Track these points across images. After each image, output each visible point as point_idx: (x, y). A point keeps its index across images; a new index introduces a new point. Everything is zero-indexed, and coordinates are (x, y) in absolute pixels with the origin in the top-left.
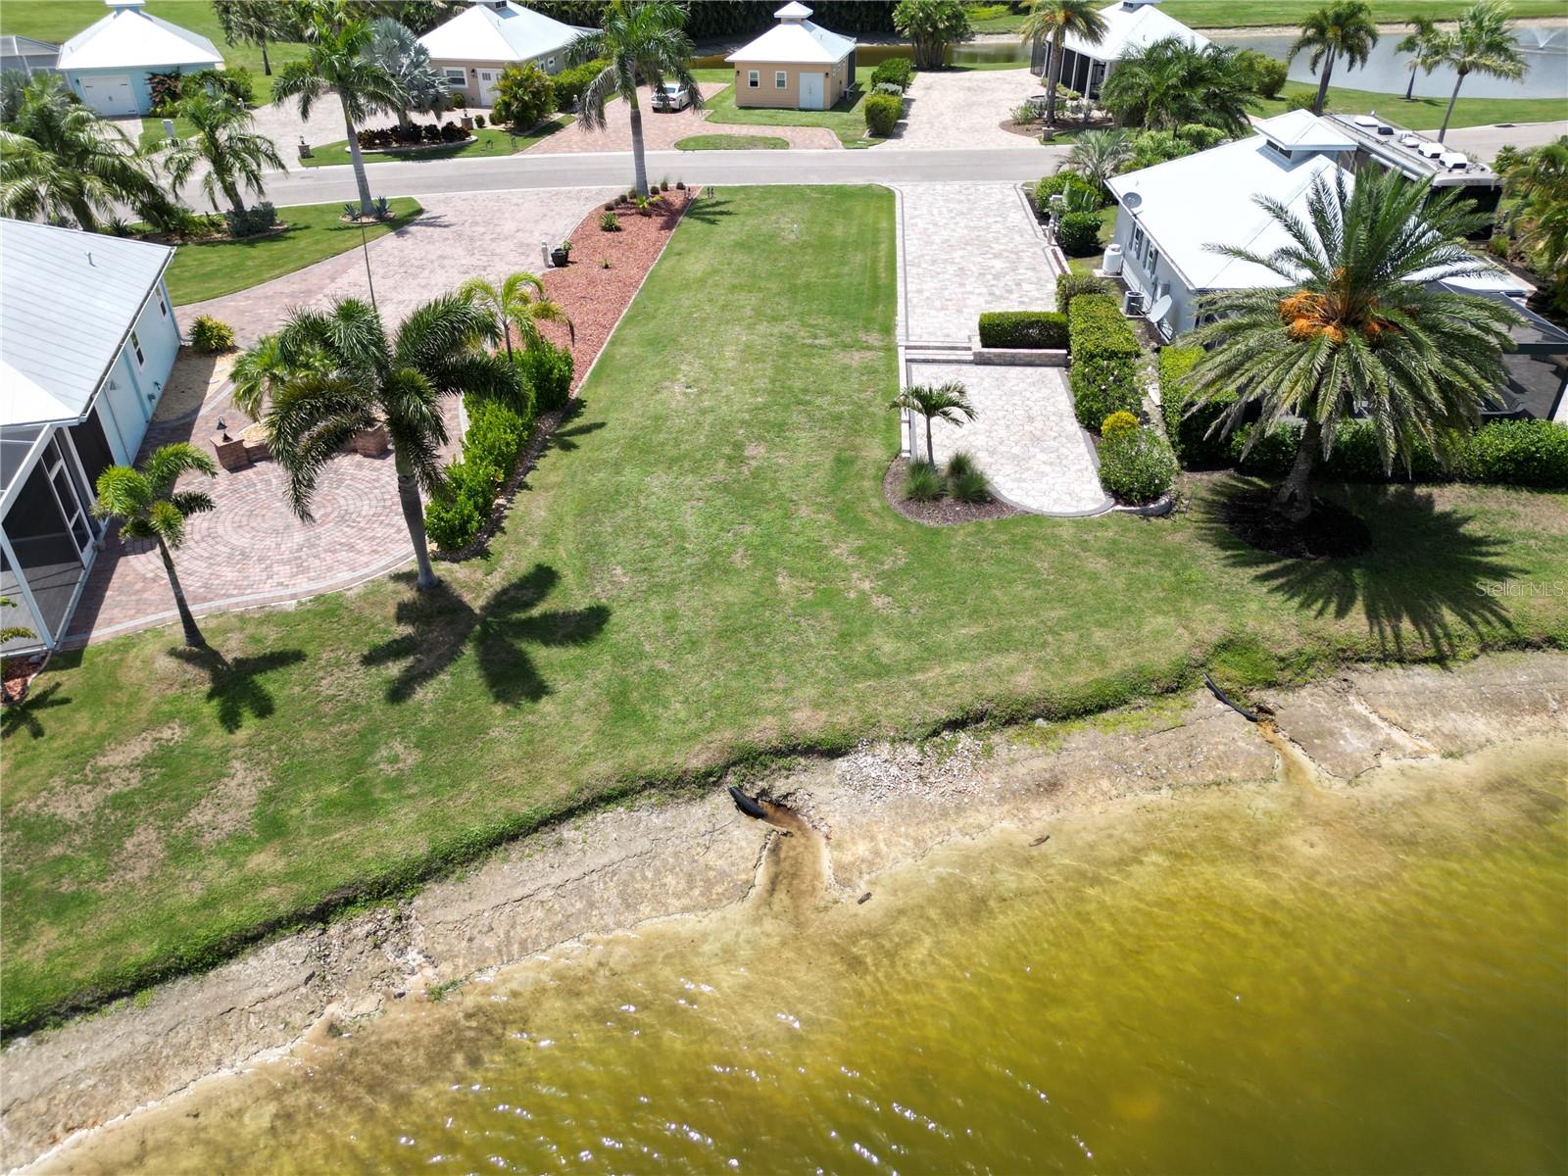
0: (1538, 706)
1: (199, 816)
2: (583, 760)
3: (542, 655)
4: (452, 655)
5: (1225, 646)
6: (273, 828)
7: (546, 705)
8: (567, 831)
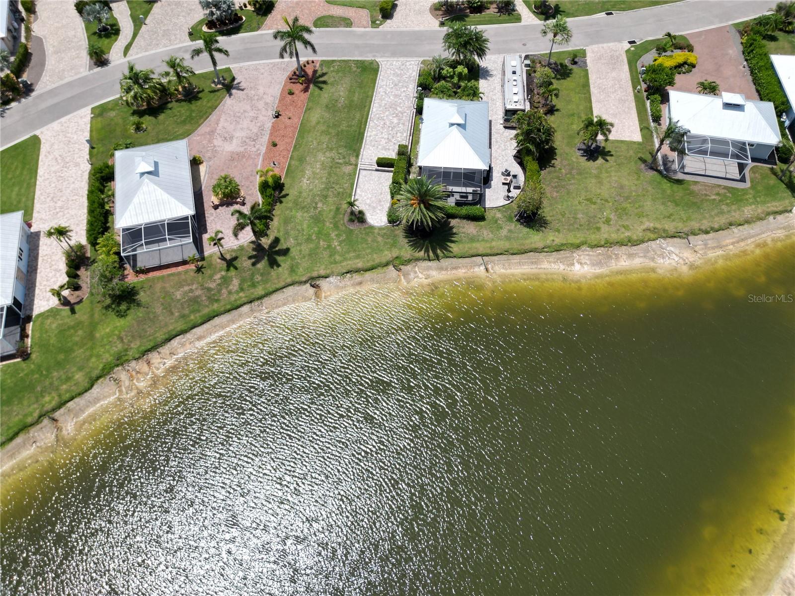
0: (446, 269)
1: (231, 287)
2: (286, 279)
3: (280, 259)
4: (263, 258)
5: (397, 258)
6: (242, 289)
7: (280, 269)
8: (284, 290)
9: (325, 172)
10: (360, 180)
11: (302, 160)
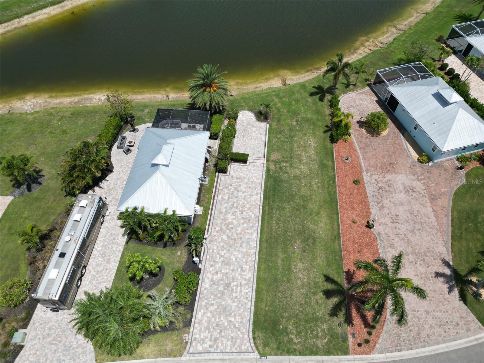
9: (296, 153)
10: (263, 148)
11: (323, 166)
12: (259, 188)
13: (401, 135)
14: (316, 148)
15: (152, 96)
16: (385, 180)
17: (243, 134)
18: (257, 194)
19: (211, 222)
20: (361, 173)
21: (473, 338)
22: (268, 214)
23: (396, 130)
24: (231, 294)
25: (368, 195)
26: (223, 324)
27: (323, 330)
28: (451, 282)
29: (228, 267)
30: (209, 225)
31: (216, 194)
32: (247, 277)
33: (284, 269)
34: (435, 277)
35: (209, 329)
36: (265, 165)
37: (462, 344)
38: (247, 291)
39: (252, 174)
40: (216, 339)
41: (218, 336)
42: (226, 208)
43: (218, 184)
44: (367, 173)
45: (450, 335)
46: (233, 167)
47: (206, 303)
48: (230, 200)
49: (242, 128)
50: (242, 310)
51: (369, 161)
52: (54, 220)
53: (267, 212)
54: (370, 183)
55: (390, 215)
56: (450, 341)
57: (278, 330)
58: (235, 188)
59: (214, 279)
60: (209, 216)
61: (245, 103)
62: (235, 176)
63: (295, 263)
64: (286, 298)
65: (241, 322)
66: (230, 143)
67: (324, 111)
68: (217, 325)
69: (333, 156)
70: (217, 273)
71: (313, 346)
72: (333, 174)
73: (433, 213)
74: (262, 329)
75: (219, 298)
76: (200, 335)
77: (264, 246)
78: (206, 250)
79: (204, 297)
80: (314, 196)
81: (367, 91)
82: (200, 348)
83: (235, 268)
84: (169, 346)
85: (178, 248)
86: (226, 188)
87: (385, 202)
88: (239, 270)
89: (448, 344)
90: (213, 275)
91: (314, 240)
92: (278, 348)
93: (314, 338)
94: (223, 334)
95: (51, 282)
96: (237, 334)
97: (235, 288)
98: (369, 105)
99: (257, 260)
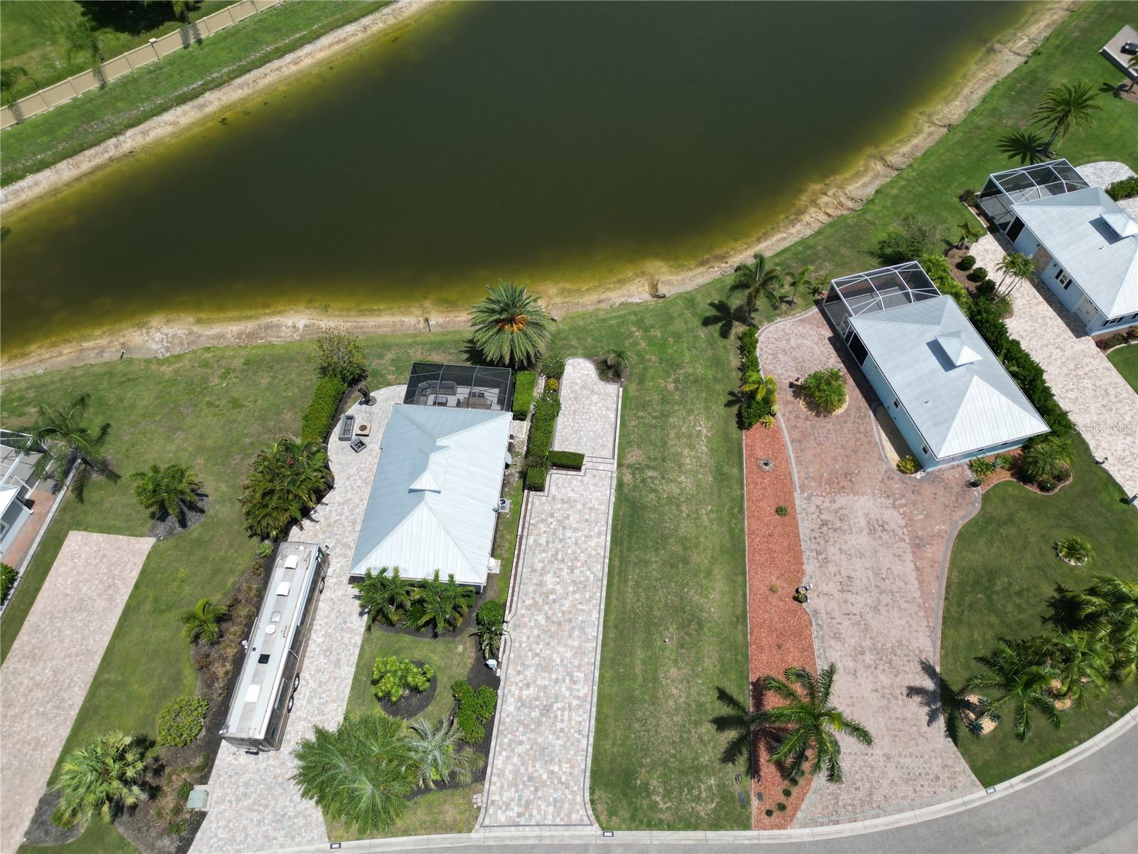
9: (673, 450)
10: (611, 439)
11: (721, 477)
12: (603, 522)
13: (872, 415)
14: (709, 440)
15: (397, 319)
16: (835, 506)
17: (573, 408)
18: (600, 534)
19: (516, 589)
20: (791, 493)
21: (960, 801)
22: (619, 574)
23: (864, 404)
24: (553, 724)
25: (801, 536)
26: (540, 776)
27: (710, 788)
28: (935, 703)
29: (546, 675)
30: (513, 596)
31: (525, 534)
32: (581, 694)
33: (645, 679)
34: (908, 695)
35: (516, 786)
36: (615, 475)
37: (940, 811)
38: (580, 719)
39: (591, 494)
40: (528, 803)
41: (532, 797)
42: (543, 562)
43: (528, 514)
44: (802, 491)
45: (922, 797)
46: (556, 479)
47: (510, 740)
48: (551, 545)
49: (572, 396)
50: (572, 753)
51: (807, 468)
52: (234, 583)
53: (616, 571)
54: (807, 514)
55: (838, 576)
56: (921, 807)
57: (634, 788)
58: (559, 521)
59: (524, 697)
60: (512, 577)
61: (579, 339)
62: (559, 497)
63: (665, 669)
64: (648, 731)
65: (571, 774)
66: (549, 433)
67: (728, 359)
68: (530, 778)
69: (741, 457)
70: (528, 686)
71: (691, 814)
72: (739, 493)
73: (914, 573)
74: (606, 785)
75: (532, 731)
76: (501, 795)
77: (611, 635)
78: (508, 643)
79: (507, 729)
80: (702, 539)
81: (813, 315)
82: (502, 818)
83: (560, 677)
84: (450, 814)
85: (458, 638)
86: (543, 521)
87: (832, 550)
88: (567, 681)
89: (917, 812)
90: (521, 689)
91: (700, 624)
92: (633, 819)
93: (693, 801)
94: (540, 794)
95: (249, 708)
96: (563, 794)
97: (559, 713)
98: (815, 347)
99: (598, 663)
